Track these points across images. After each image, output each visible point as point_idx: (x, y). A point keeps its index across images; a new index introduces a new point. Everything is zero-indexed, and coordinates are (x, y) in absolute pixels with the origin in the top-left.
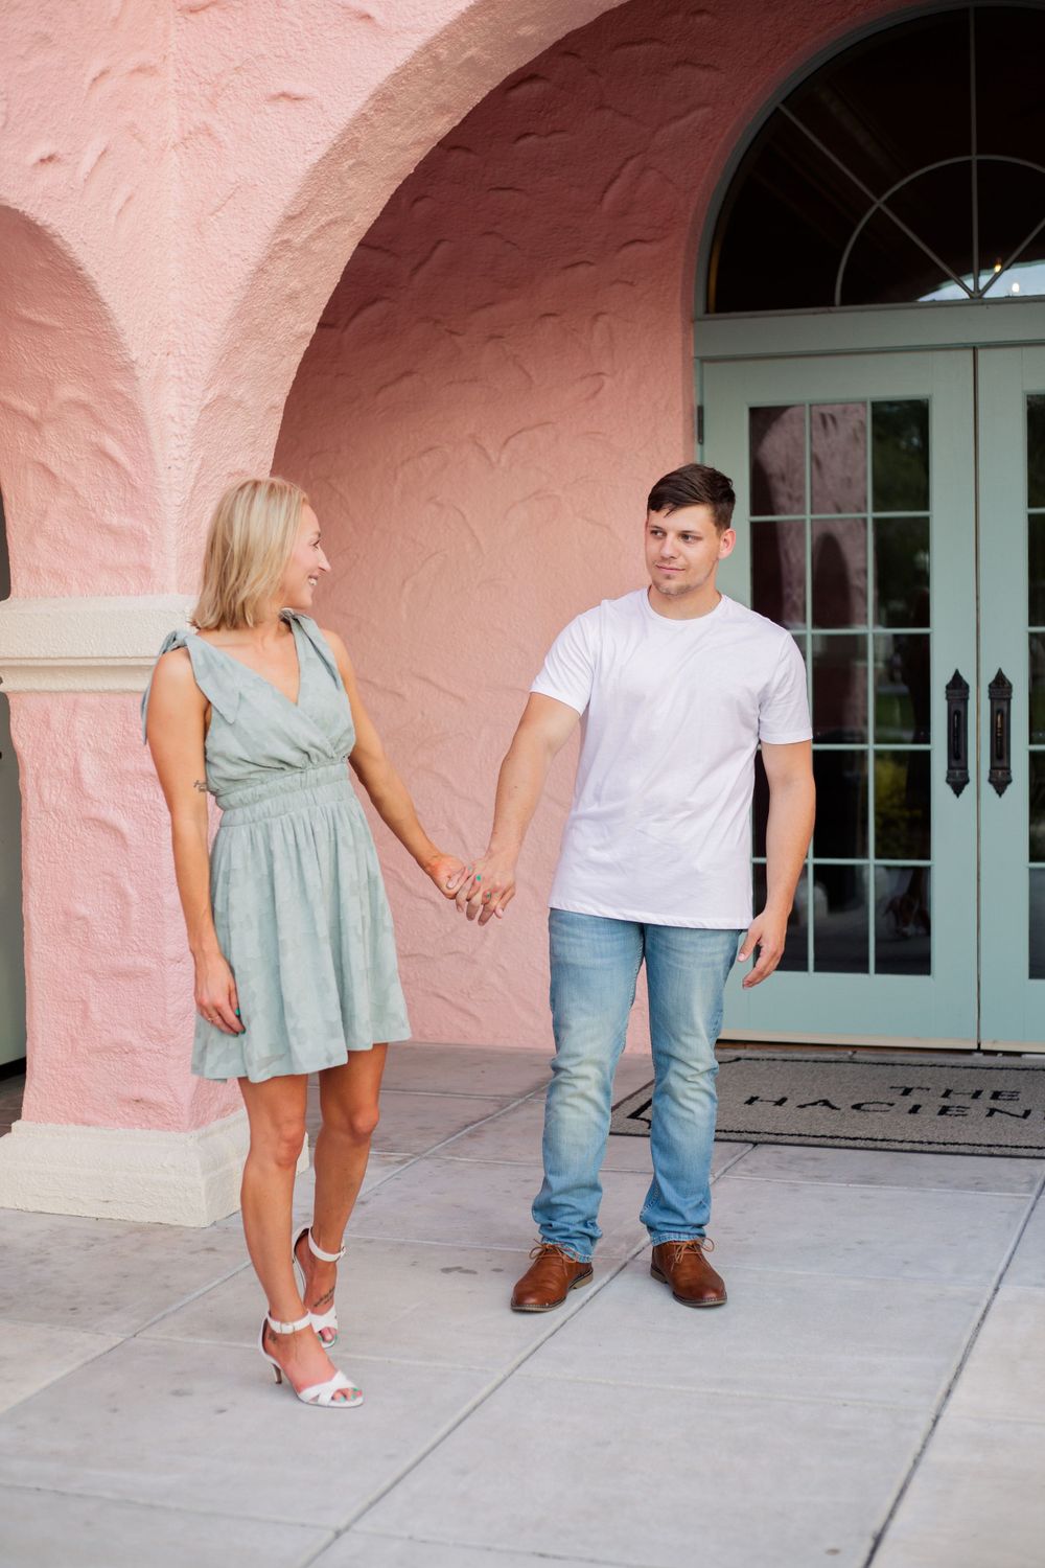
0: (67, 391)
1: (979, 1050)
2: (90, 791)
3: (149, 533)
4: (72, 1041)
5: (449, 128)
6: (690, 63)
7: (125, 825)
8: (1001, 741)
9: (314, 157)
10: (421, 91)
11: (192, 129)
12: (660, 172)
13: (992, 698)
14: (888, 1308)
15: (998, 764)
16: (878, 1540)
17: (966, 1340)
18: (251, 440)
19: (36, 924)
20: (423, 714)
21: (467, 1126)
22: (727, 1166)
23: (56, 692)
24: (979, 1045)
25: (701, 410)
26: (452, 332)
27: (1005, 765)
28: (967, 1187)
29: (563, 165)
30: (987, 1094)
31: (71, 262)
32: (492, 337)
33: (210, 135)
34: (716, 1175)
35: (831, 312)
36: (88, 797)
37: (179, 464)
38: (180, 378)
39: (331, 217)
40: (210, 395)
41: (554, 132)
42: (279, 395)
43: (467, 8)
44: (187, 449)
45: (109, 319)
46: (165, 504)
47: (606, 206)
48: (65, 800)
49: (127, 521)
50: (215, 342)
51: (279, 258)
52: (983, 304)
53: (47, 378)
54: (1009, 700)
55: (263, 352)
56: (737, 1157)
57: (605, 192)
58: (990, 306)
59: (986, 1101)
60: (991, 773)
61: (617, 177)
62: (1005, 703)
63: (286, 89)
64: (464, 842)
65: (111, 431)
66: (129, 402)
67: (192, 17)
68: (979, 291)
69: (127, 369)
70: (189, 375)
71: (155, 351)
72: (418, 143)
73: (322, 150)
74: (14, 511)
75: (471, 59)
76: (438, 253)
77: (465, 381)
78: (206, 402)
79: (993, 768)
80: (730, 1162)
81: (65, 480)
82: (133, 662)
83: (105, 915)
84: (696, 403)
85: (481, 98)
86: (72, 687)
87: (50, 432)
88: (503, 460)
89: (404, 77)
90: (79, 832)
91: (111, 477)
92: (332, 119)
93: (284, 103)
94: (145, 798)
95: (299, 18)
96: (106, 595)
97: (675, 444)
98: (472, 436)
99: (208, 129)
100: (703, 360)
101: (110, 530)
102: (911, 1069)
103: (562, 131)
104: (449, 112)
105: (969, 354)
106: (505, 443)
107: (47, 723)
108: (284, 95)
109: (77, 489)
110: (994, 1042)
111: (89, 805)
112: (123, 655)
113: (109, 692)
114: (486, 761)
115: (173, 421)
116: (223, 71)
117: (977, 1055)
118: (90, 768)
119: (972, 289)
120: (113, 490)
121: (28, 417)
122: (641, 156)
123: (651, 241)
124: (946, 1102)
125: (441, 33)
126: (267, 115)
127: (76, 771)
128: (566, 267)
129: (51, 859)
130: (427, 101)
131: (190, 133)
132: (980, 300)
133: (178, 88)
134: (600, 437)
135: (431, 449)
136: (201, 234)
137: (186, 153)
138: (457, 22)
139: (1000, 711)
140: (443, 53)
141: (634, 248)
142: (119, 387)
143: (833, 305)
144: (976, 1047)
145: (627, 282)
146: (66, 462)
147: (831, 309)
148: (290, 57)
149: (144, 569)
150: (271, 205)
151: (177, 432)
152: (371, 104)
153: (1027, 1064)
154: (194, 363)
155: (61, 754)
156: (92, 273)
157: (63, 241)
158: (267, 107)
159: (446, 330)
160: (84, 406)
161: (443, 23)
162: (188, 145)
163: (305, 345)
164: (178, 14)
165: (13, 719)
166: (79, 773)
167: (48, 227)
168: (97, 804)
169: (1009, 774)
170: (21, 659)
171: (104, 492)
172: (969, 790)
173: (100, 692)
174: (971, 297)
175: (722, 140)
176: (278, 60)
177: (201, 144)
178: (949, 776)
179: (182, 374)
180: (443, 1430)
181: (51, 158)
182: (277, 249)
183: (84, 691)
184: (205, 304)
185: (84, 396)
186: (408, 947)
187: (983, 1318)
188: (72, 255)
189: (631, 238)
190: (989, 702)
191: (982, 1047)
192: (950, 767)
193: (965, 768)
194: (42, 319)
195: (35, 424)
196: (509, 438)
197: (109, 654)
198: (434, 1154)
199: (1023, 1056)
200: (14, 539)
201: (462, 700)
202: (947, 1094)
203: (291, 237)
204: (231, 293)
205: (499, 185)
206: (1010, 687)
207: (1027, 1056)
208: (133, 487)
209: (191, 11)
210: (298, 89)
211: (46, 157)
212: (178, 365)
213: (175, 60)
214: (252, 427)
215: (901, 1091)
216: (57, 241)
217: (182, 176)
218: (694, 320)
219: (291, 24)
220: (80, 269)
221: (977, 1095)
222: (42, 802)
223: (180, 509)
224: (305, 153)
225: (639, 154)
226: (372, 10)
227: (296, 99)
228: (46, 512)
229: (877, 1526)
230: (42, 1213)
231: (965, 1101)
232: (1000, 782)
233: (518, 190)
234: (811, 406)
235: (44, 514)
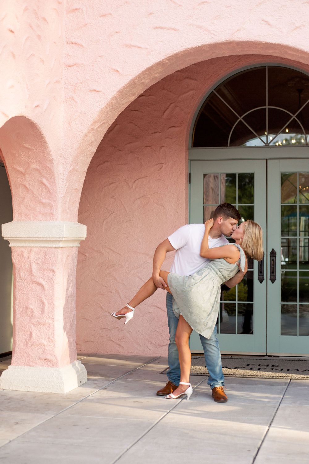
0: (34, 166)
1: (267, 355)
2: (34, 274)
3: (53, 204)
4: (27, 343)
5: (134, 99)
6: (189, 78)
7: (44, 283)
8: (273, 268)
9: (102, 107)
10: (130, 90)
11: (68, 98)
12: (180, 108)
13: (271, 256)
14: (252, 408)
15: (272, 275)
16: (259, 449)
17: (273, 414)
18: (79, 180)
19: (17, 311)
20: (109, 259)
21: (127, 372)
22: (202, 381)
23: (25, 247)
24: (267, 354)
25: (190, 174)
26: (119, 150)
27: (274, 275)
28: (268, 385)
29: (153, 105)
30: (270, 365)
31: (40, 132)
32: (131, 152)
33: (73, 99)
34: (200, 383)
35: (226, 148)
36: (34, 276)
37: (62, 186)
38: (63, 163)
39: (104, 122)
40: (71, 168)
41: (150, 95)
42: (86, 169)
43: (144, 70)
44: (64, 182)
45: (48, 148)
46: (58, 197)
47: (164, 117)
48: (27, 276)
49: (47, 201)
50: (73, 154)
51: (90, 132)
52: (269, 147)
53: (28, 162)
54: (275, 257)
55: (84, 157)
56: (205, 379)
57: (164, 113)
58: (271, 148)
59: (270, 367)
60: (270, 277)
61: (168, 109)
62: (274, 258)
63: (95, 89)
64: (120, 295)
65: (44, 177)
66: (50, 169)
67: (69, 68)
68: (268, 144)
69: (51, 161)
70: (66, 163)
71: (58, 156)
72: (126, 103)
73: (104, 105)
74: (15, 197)
75: (143, 82)
76: (116, 128)
77: (123, 164)
78: (70, 170)
79: (271, 276)
80: (203, 380)
81: (30, 189)
82: (49, 239)
83: (38, 308)
84: (189, 172)
85: (143, 92)
86: (30, 245)
87: (27, 177)
88: (134, 187)
89: (126, 87)
90: (31, 285)
91: (44, 189)
92: (107, 97)
93: (94, 92)
94: (50, 276)
95: (99, 70)
96: (40, 221)
97: (183, 183)
98: (125, 180)
99: (73, 98)
100: (191, 160)
101: (43, 203)
102: (248, 360)
103: (152, 95)
104: (135, 95)
105: (265, 161)
106: (134, 182)
107: (23, 256)
108: (94, 90)
109: (34, 192)
110: (271, 353)
111: (34, 278)
112: (46, 237)
113: (41, 247)
114: (127, 272)
115: (61, 174)
116: (78, 83)
117: (266, 357)
118: (34, 268)
119: (266, 143)
120: (44, 193)
121: (22, 172)
122: (175, 103)
123: (177, 127)
124: (259, 367)
125: (137, 76)
126: (89, 95)
127: (31, 268)
128: (153, 133)
129: (22, 293)
130: (130, 93)
131: (68, 99)
132: (268, 146)
133: (65, 87)
134: (161, 181)
135: (113, 183)
136: (70, 125)
137: (66, 104)
138: (141, 73)
139: (273, 260)
140: (136, 81)
141: (172, 128)
142: (48, 165)
143: (228, 146)
144: (266, 355)
145: (170, 138)
146: (31, 185)
147: (227, 147)
148: (96, 80)
149: (52, 214)
150: (90, 119)
151: (62, 178)
152: (118, 93)
153: (281, 359)
154: (68, 160)
155: (26, 264)
156: (45, 136)
157: (39, 127)
158: (89, 93)
159: (118, 149)
160: (38, 170)
161: (137, 74)
162: (67, 102)
163: (93, 155)
164: (65, 67)
165: (13, 254)
166: (31, 269)
167: (36, 124)
168: (36, 278)
169: (275, 277)
170: (16, 238)
171: (41, 193)
172: (264, 282)
173: (38, 247)
174: (266, 145)
175: (197, 100)
176: (92, 81)
177: (71, 102)
178: (259, 278)
179: (64, 162)
180: (146, 431)
181: (38, 106)
182: (90, 130)
183: (34, 247)
184: (71, 144)
185: (38, 168)
186: (103, 326)
187: (277, 410)
188: (41, 131)
189: (171, 126)
190: (270, 257)
191: (268, 355)
192: (259, 276)
193: (263, 276)
194: (29, 147)
195: (23, 174)
196: (135, 181)
197: (42, 237)
198: (121, 378)
199: (279, 357)
200: (14, 205)
201: (120, 255)
202: (259, 365)
203: (94, 127)
204: (78, 141)
205: (134, 109)
206: (276, 253)
207: (280, 357)
208: (49, 192)
209: (69, 67)
210: (98, 89)
211: (37, 105)
212: (63, 160)
213: (64, 79)
214: (79, 177)
215: (247, 365)
216: (38, 127)
217: (65, 110)
218: (189, 149)
219: (96, 71)
220: (42, 134)
221: (268, 366)
222: (20, 277)
223: (62, 198)
224: (99, 106)
225: (174, 102)
226: (119, 70)
227: (97, 91)
228: (24, 198)
229: (259, 446)
230: (17, 391)
231: (265, 367)
232: (273, 280)
233: (139, 111)
234: (221, 174)
235: (24, 199)
